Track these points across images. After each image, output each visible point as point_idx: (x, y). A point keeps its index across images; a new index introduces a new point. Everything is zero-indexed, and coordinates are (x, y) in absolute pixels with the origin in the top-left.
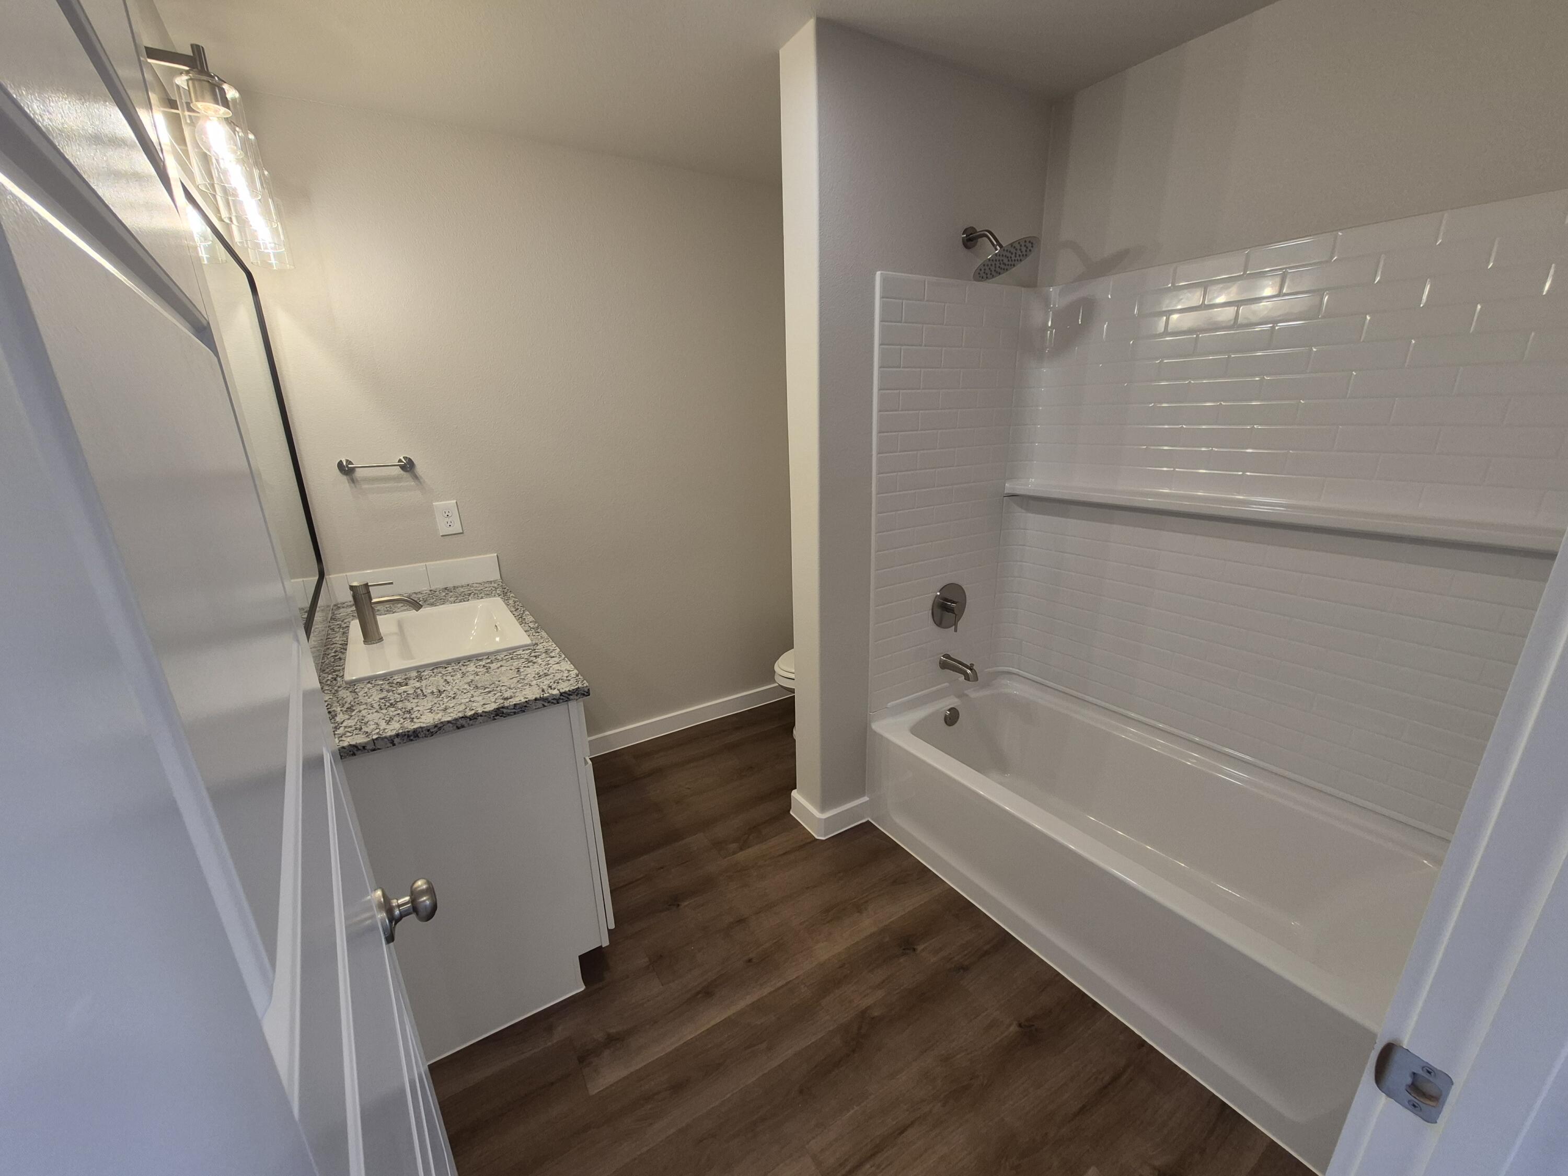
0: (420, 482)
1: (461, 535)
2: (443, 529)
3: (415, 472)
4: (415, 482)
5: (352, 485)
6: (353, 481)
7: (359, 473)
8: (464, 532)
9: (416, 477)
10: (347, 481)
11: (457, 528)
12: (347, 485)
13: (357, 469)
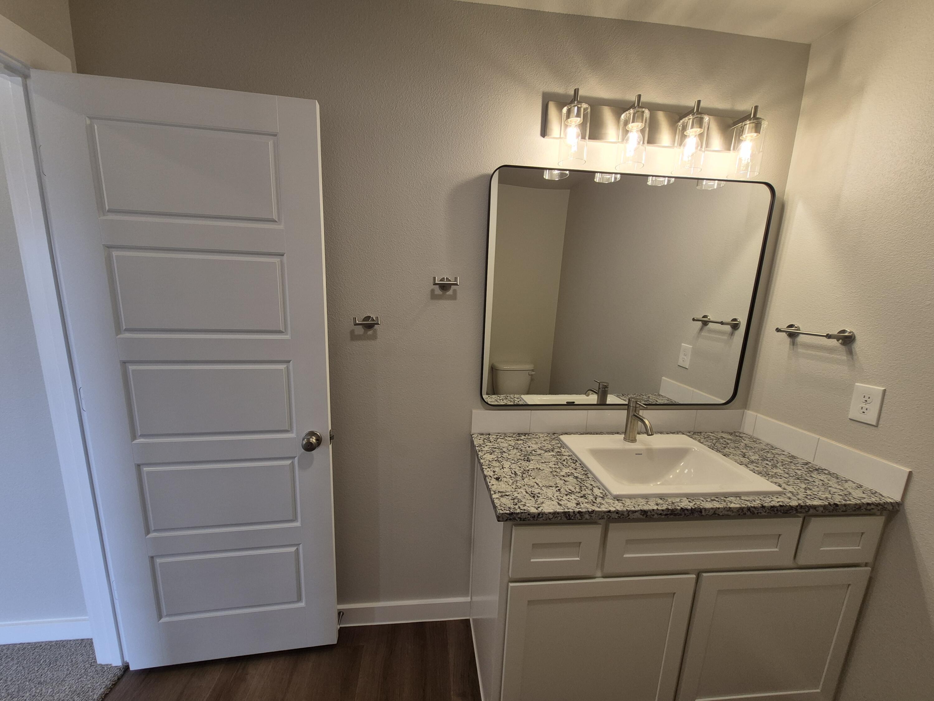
0: (853, 359)
1: (874, 428)
2: (854, 413)
3: (853, 346)
4: (847, 357)
5: (792, 347)
6: (793, 344)
7: (801, 339)
8: (879, 426)
9: (850, 352)
10: (789, 342)
11: (871, 417)
12: (788, 345)
13: (801, 335)
